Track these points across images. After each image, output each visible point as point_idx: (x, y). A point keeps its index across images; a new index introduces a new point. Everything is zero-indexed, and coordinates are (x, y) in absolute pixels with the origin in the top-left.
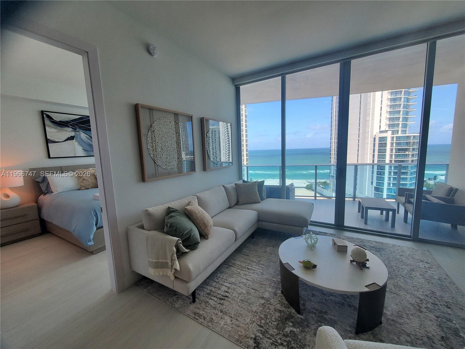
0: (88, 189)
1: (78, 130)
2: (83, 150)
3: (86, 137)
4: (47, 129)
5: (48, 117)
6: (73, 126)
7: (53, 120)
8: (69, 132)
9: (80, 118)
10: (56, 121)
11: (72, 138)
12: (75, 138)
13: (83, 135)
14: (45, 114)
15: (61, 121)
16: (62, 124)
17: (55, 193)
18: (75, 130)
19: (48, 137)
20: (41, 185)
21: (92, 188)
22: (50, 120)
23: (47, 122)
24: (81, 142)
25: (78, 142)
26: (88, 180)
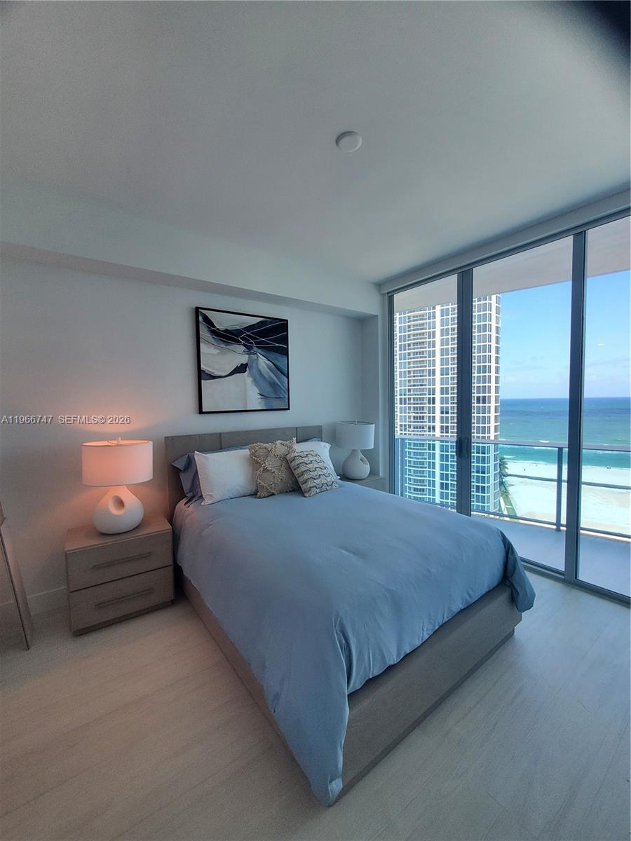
0: (273, 494)
1: (255, 349)
2: (260, 397)
3: (267, 365)
4: (204, 348)
5: (208, 321)
6: (247, 341)
7: (214, 327)
8: (238, 355)
9: (261, 322)
10: (218, 329)
11: (241, 369)
12: (247, 369)
13: (263, 362)
14: (202, 313)
15: (227, 331)
16: (227, 337)
17: (207, 501)
18: (249, 348)
19: (203, 367)
20: (182, 476)
21: (281, 492)
22: (209, 328)
23: (204, 332)
24: (259, 379)
25: (252, 377)
26: (274, 472)
